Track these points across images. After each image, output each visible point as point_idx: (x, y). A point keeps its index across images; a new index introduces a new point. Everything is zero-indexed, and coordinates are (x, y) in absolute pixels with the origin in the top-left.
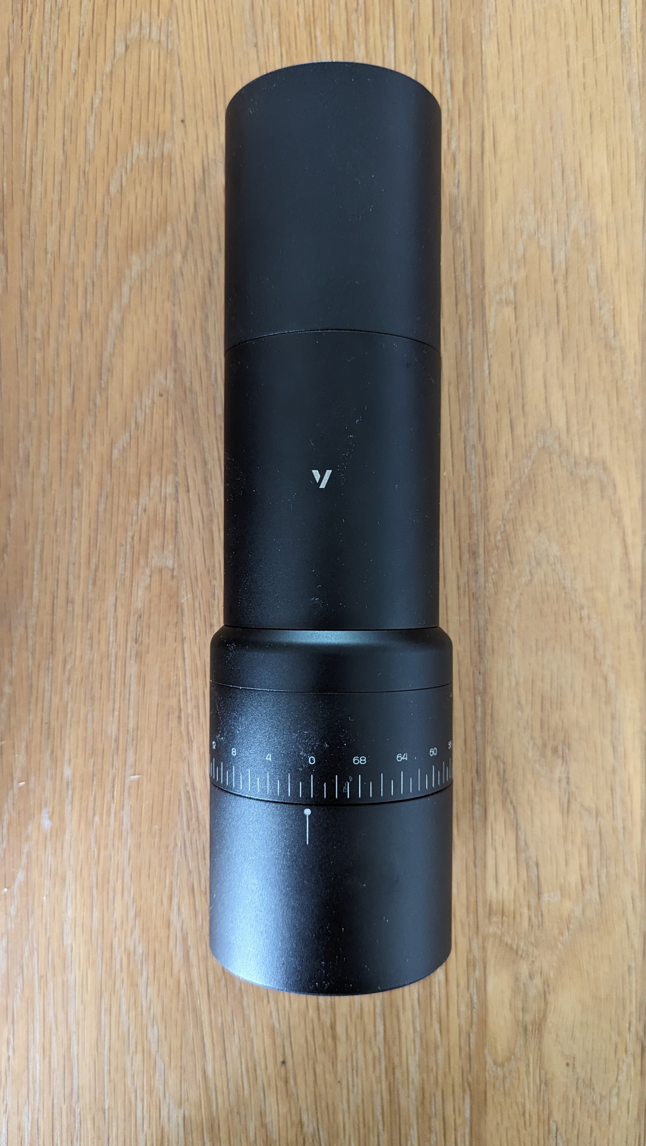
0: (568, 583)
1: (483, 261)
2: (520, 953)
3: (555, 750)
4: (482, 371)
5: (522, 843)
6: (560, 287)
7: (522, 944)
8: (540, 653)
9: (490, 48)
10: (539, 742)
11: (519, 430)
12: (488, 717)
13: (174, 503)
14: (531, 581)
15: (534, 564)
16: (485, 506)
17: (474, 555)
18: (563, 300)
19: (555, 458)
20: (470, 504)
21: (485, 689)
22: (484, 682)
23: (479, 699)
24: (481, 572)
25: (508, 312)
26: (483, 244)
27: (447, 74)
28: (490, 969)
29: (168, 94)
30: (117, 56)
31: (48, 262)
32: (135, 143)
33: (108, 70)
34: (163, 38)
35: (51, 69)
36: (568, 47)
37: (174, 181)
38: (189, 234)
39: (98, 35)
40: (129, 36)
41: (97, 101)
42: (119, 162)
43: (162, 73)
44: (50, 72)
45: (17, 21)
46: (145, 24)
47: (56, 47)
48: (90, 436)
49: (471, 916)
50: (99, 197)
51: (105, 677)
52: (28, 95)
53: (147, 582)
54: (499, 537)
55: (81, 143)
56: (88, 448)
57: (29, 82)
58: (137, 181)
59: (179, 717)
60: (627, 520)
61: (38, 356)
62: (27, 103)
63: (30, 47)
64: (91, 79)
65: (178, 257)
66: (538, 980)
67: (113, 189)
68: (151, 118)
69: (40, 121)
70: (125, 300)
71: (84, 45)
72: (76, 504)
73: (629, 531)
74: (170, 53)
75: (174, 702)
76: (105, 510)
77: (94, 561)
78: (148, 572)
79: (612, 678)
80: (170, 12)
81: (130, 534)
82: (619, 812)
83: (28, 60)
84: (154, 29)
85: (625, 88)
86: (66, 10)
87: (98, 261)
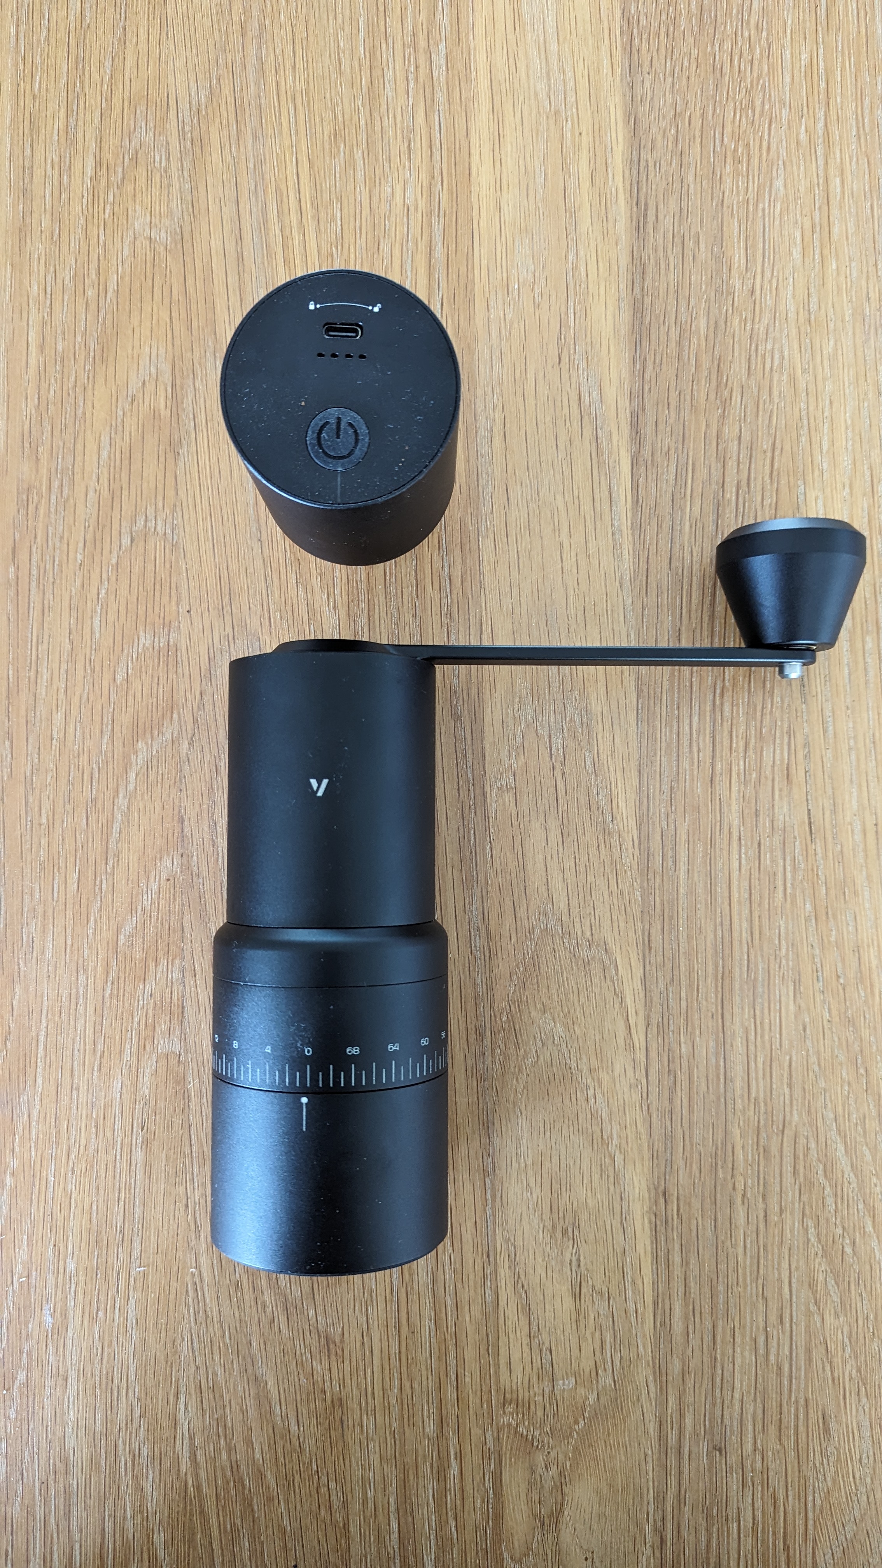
0: (573, 1064)
1: (483, 748)
2: (535, 1444)
3: (565, 1232)
4: (485, 855)
5: (534, 1328)
6: (558, 774)
7: (537, 1433)
8: (548, 1134)
9: (487, 545)
10: (549, 1224)
11: (522, 913)
12: (498, 1200)
13: (181, 988)
14: (537, 1062)
15: (539, 1044)
16: (490, 988)
17: (480, 1036)
18: (560, 786)
19: (557, 939)
20: (475, 985)
21: (494, 1171)
22: (493, 1164)
23: (488, 1181)
24: (488, 1053)
25: (508, 797)
26: (482, 732)
27: (446, 569)
28: (506, 1462)
29: (173, 586)
30: (123, 548)
31: (53, 748)
32: (142, 633)
33: (114, 561)
34: (169, 531)
35: (57, 559)
36: (561, 544)
37: (180, 670)
38: (195, 721)
39: (104, 526)
40: (135, 529)
41: (103, 591)
42: (126, 651)
43: (167, 566)
44: (56, 563)
45: (23, 512)
46: (151, 516)
47: (62, 538)
48: (96, 921)
49: (485, 1406)
50: (105, 684)
51: (111, 1166)
52: (34, 584)
53: (154, 1067)
54: (504, 1019)
55: (87, 630)
56: (94, 933)
57: (34, 572)
58: (143, 670)
59: (187, 1206)
60: (629, 1000)
61: (44, 842)
62: (32, 593)
63: (35, 537)
64: (98, 570)
65: (186, 745)
66: (554, 1471)
67: (119, 678)
68: (157, 609)
69: (46, 610)
70: (131, 787)
71: (89, 537)
72: (81, 990)
73: (632, 1011)
74: (175, 546)
75: (181, 1190)
76: (111, 994)
77: (100, 1047)
78: (154, 1058)
79: (619, 1158)
80: (175, 505)
81: (136, 1020)
82: (630, 1293)
83: (34, 549)
84: (160, 522)
85: (617, 584)
86: (72, 501)
87: (104, 746)
